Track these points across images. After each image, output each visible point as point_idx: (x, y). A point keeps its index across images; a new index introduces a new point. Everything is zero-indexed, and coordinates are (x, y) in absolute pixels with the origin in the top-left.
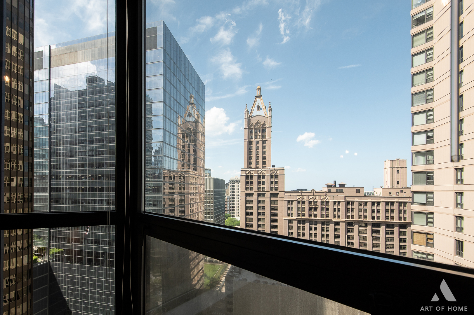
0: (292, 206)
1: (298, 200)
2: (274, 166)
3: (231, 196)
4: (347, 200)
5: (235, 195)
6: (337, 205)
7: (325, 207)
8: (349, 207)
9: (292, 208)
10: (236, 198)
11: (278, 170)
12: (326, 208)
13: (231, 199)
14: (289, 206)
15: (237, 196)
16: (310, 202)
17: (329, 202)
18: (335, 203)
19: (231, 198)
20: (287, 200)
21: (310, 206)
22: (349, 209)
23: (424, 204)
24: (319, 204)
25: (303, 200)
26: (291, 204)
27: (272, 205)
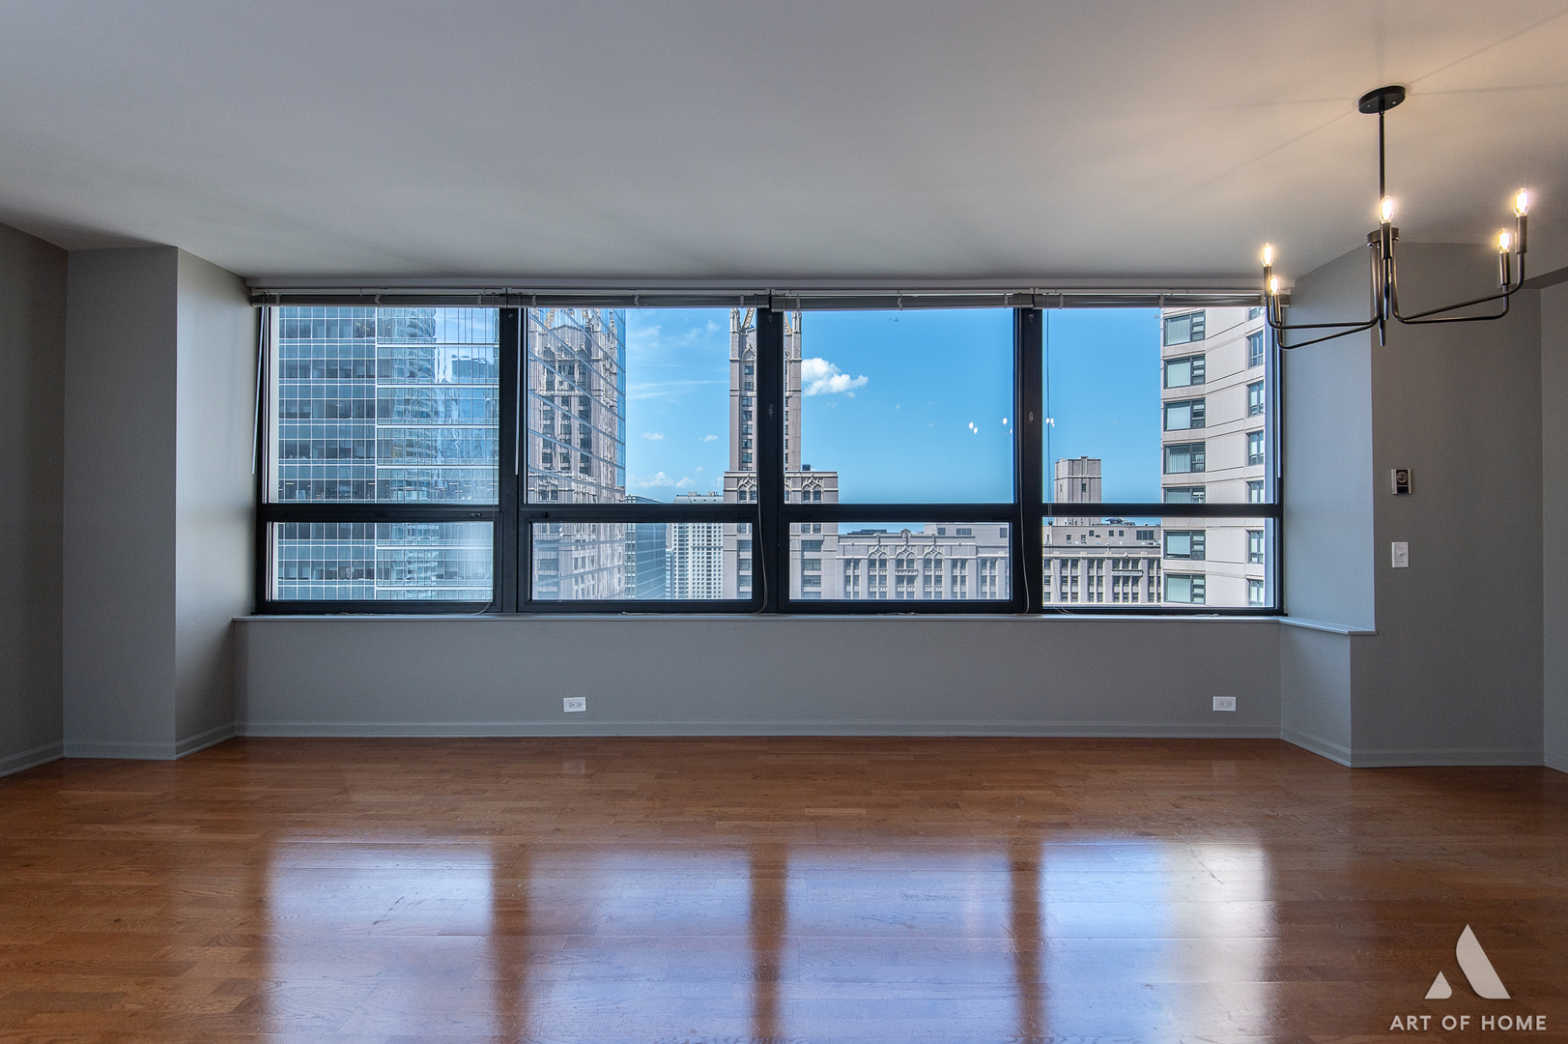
0: (857, 572)
1: (871, 557)
2: (807, 468)
3: (677, 551)
4: (982, 555)
5: (689, 547)
6: (959, 568)
7: (932, 573)
8: (987, 572)
9: (856, 578)
10: (690, 555)
11: (821, 478)
12: (936, 577)
13: (677, 560)
14: (850, 572)
15: (694, 549)
16: (899, 563)
17: (941, 560)
18: (954, 563)
19: (677, 555)
20: (846, 557)
21: (899, 571)
22: (986, 577)
23: (1187, 556)
24: (918, 566)
25: (882, 557)
26: (854, 568)
27: (806, 573)
